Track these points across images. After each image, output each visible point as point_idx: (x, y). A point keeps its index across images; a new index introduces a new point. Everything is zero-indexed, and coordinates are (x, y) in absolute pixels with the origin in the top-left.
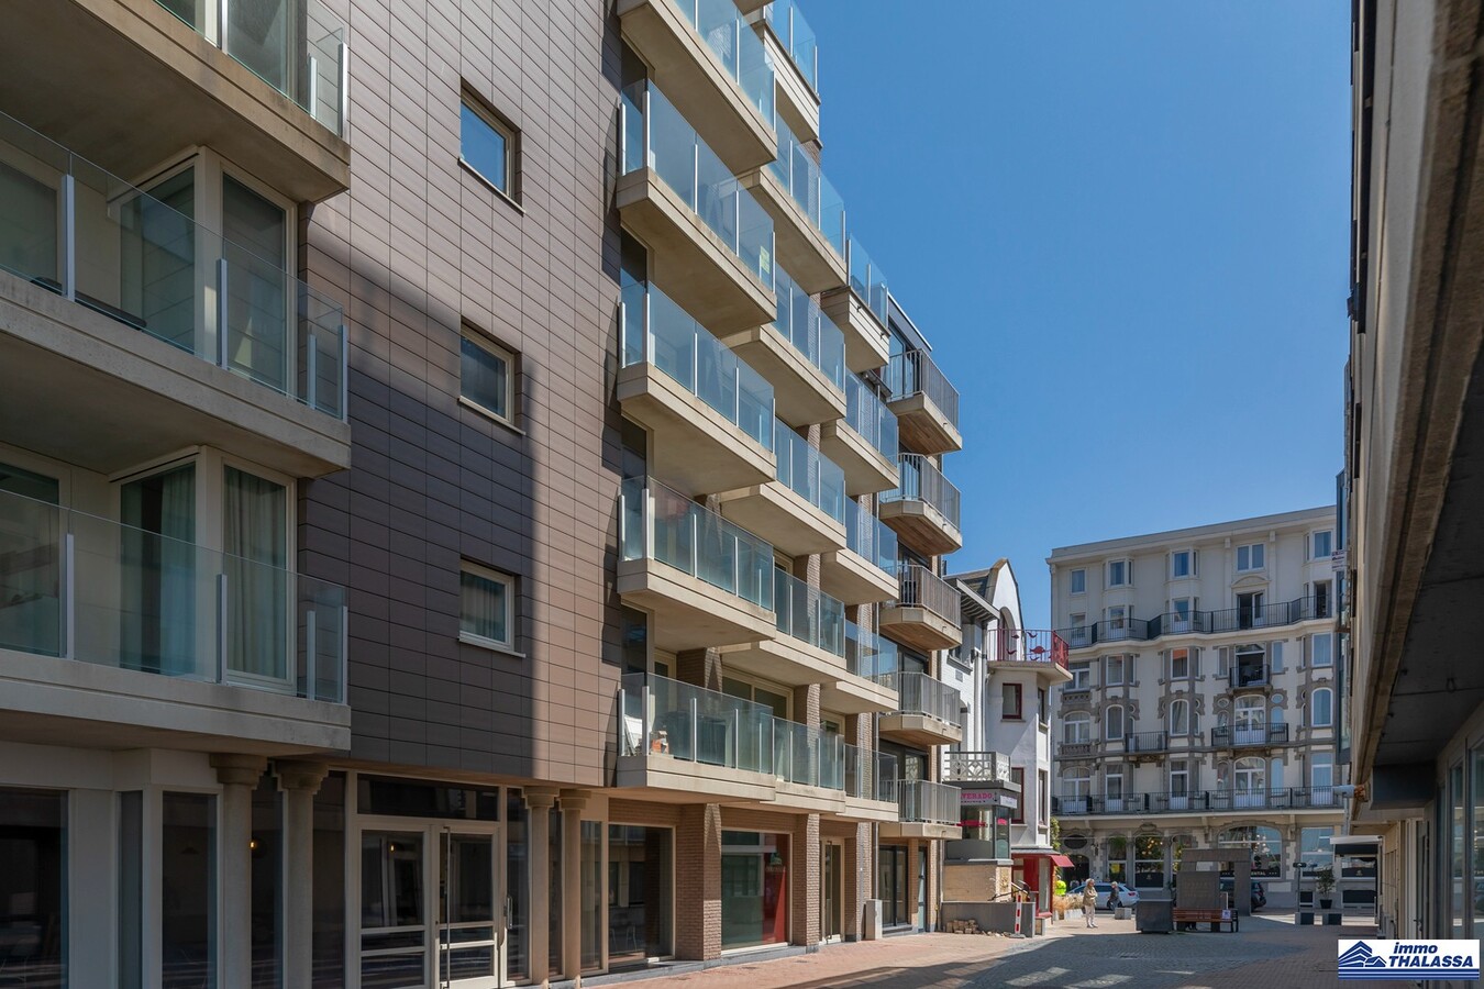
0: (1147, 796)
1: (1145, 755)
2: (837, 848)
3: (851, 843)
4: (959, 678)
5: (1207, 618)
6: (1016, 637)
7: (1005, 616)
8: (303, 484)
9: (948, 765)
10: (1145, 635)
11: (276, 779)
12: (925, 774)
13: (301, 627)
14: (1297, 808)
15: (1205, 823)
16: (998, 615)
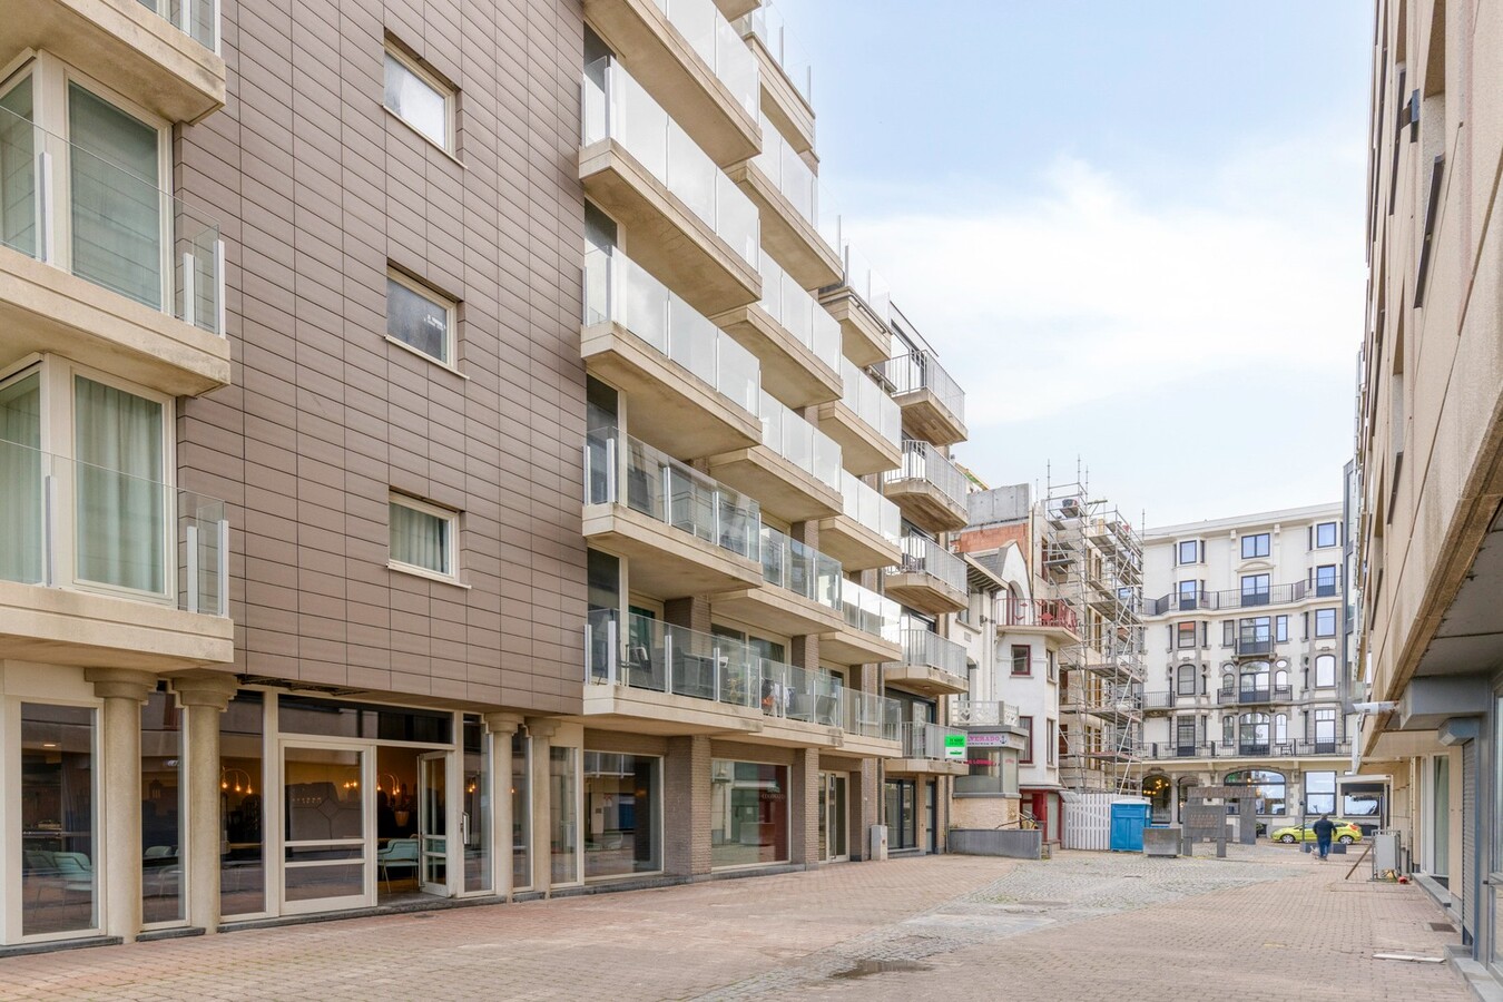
0: (1155, 746)
1: (1153, 711)
2: (841, 782)
3: (856, 777)
4: (968, 638)
5: (1213, 598)
6: (1024, 605)
7: (1013, 589)
8: (180, 401)
9: (956, 712)
10: (1154, 612)
11: (173, 696)
12: (933, 718)
13: (181, 543)
14: (1300, 756)
15: (1211, 768)
16: (1007, 586)
